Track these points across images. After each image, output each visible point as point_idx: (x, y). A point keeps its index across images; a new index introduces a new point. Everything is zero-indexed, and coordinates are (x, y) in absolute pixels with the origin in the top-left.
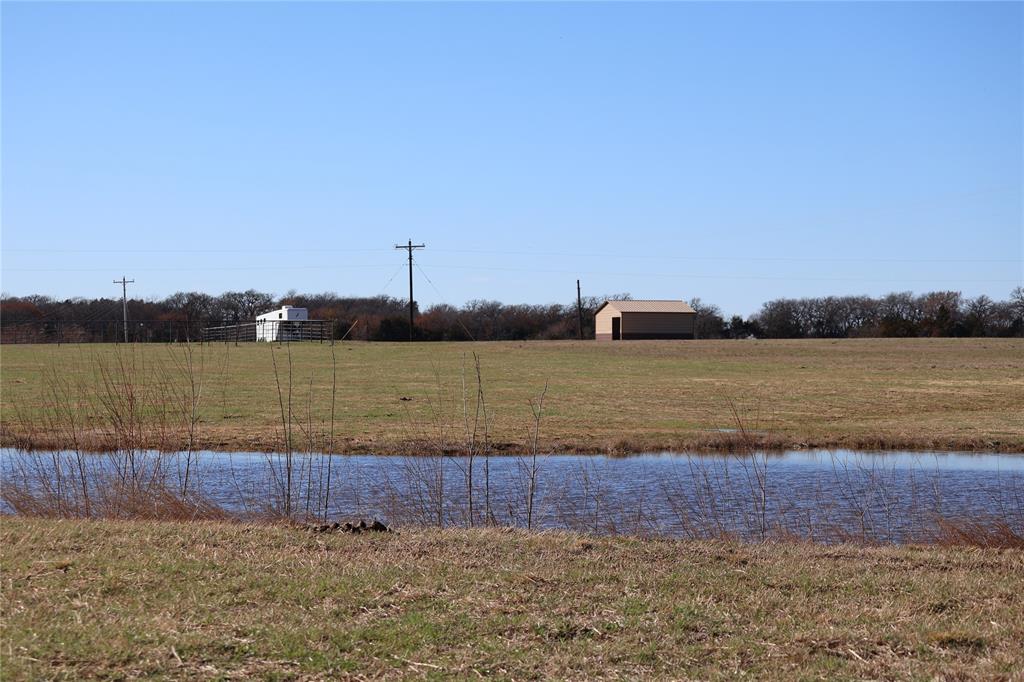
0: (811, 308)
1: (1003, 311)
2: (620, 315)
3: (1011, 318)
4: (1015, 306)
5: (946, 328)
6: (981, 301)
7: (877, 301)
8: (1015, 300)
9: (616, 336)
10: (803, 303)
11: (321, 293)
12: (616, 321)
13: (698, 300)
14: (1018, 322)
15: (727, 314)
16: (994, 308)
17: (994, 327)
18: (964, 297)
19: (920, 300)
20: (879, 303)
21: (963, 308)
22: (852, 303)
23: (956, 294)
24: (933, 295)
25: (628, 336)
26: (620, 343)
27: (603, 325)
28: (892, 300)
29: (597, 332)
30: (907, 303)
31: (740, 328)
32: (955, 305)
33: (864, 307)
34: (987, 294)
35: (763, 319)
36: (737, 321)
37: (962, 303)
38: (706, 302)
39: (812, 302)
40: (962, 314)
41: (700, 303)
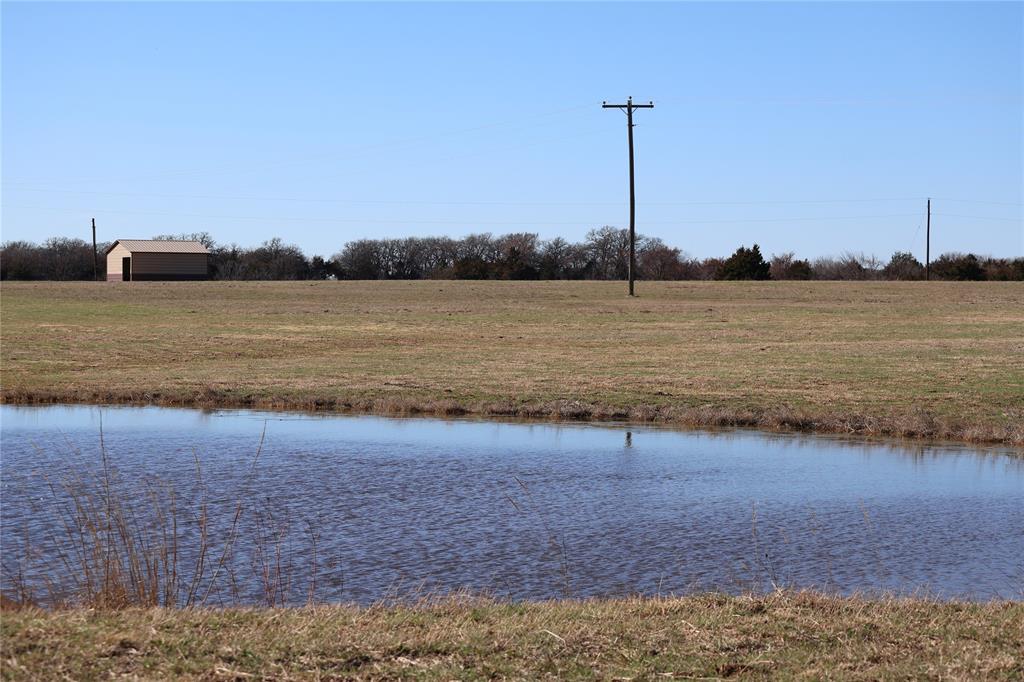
0: (392, 249)
1: (578, 253)
2: (130, 255)
3: (585, 260)
4: (589, 247)
5: (515, 270)
6: (557, 243)
7: (458, 242)
8: (589, 242)
9: (126, 277)
10: (385, 244)
12: (126, 261)
13: (279, 240)
14: (591, 264)
15: (309, 254)
16: (570, 250)
17: (569, 269)
18: (541, 238)
19: (499, 241)
20: (461, 244)
21: (540, 249)
22: (433, 244)
23: (533, 236)
24: (511, 237)
25: (138, 277)
26: (131, 284)
27: (114, 266)
28: (472, 241)
29: (108, 273)
30: (486, 244)
32: (532, 247)
33: (446, 247)
34: (562, 237)
35: (343, 259)
36: (318, 261)
37: (539, 244)
38: (287, 242)
39: (396, 243)
40: (540, 256)
41: (281, 243)
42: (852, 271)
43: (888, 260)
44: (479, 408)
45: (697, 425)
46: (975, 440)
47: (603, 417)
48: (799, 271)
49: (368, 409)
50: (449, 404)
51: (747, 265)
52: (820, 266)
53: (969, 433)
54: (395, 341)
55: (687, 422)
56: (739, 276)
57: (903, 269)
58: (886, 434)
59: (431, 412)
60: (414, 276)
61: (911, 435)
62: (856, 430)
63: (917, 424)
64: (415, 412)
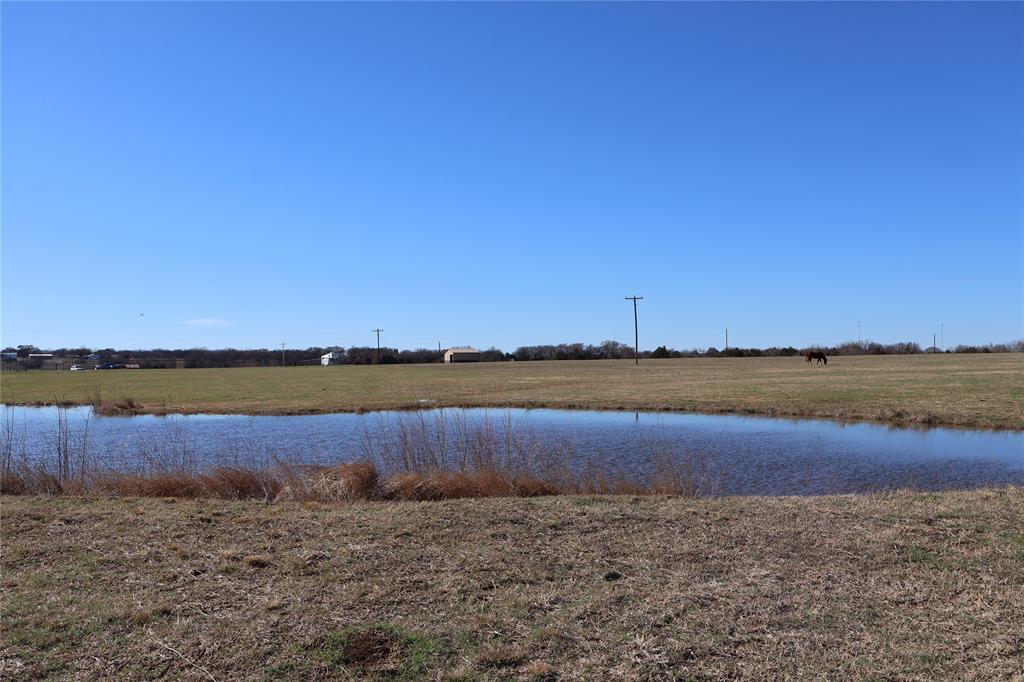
0: (533, 349)
1: (597, 349)
2: (453, 354)
3: (600, 352)
5: (577, 356)
7: (556, 347)
9: (451, 361)
10: (530, 348)
11: (364, 346)
12: (451, 356)
14: (603, 353)
16: (595, 349)
17: (595, 355)
18: (584, 345)
19: (570, 346)
21: (584, 349)
22: (547, 348)
25: (456, 361)
27: (447, 358)
28: (561, 346)
29: (445, 360)
31: (508, 357)
32: (581, 348)
33: (552, 349)
35: (517, 353)
36: (507, 354)
38: (497, 348)
40: (583, 351)
42: (695, 354)
43: (707, 350)
44: (628, 407)
45: (711, 412)
46: (820, 416)
47: (675, 410)
48: (677, 355)
49: (588, 408)
50: (618, 406)
51: (662, 353)
52: (684, 353)
53: (817, 413)
54: (568, 383)
55: (708, 411)
56: (658, 357)
57: (712, 353)
58: (784, 414)
59: (612, 409)
60: (542, 359)
61: (795, 414)
62: (773, 413)
63: (796, 411)
64: (606, 409)
